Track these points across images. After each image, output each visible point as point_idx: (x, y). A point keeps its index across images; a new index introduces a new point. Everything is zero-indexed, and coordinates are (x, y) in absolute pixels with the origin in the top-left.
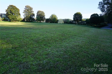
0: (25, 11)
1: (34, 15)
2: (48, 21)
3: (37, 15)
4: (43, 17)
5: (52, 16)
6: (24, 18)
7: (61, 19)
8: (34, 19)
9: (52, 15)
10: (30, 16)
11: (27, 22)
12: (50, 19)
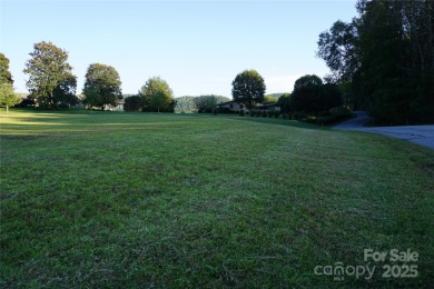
0: (32, 67)
1: (72, 81)
2: (133, 103)
3: (88, 82)
4: (111, 90)
5: (151, 84)
6: (28, 93)
7: (187, 97)
8: (73, 99)
9: (151, 81)
10: (55, 83)
11: (43, 109)
12: (144, 97)
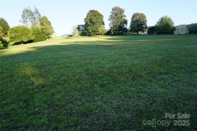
1: (126, 22)
3: (132, 22)
4: (142, 25)
5: (162, 20)
6: (110, 29)
7: (182, 26)
8: (125, 30)
9: (162, 18)
10: (119, 24)
12: (158, 27)
